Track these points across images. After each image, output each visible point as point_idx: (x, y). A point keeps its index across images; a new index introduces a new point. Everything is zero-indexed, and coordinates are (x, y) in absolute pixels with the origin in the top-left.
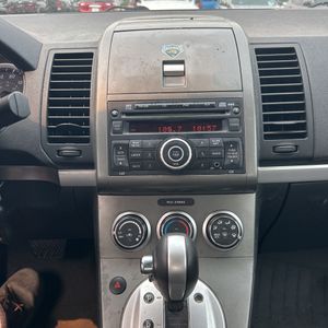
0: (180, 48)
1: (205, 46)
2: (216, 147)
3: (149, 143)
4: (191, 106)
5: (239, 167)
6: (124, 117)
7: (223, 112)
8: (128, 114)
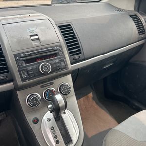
0: (34, 29)
1: (43, 28)
2: (57, 63)
3: (34, 67)
4: (45, 51)
5: (66, 67)
6: (21, 59)
7: (56, 50)
8: (23, 58)
